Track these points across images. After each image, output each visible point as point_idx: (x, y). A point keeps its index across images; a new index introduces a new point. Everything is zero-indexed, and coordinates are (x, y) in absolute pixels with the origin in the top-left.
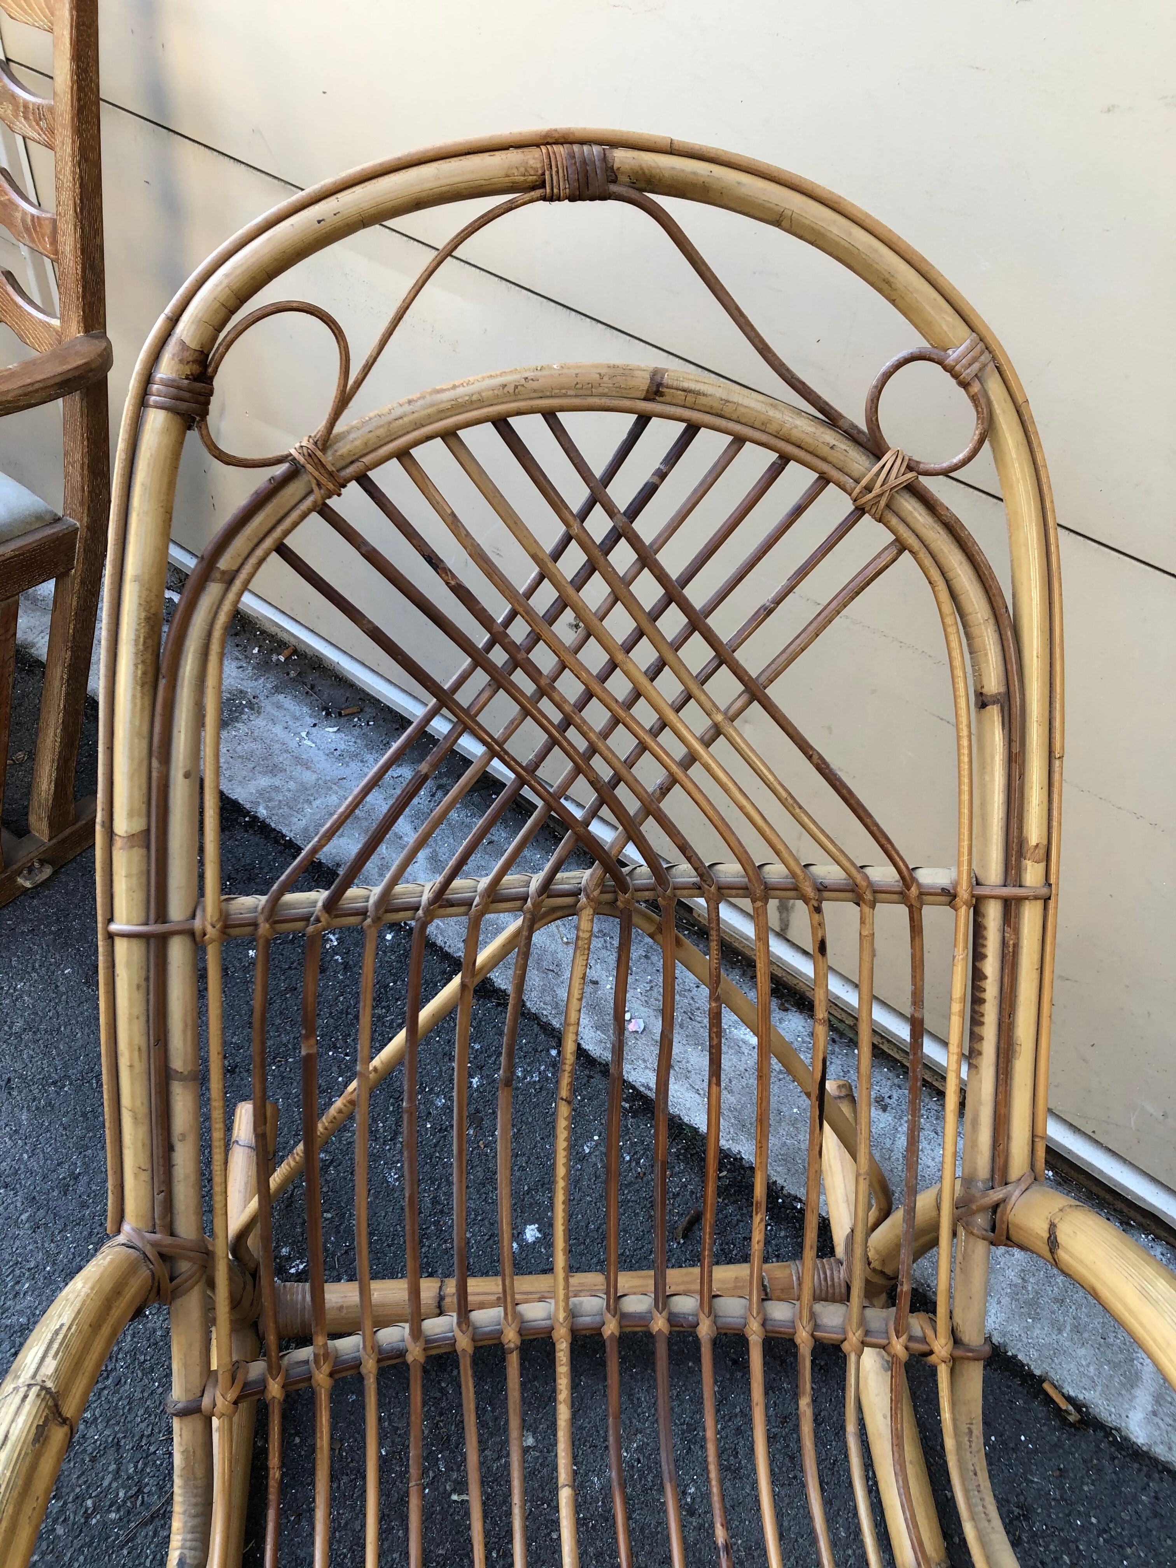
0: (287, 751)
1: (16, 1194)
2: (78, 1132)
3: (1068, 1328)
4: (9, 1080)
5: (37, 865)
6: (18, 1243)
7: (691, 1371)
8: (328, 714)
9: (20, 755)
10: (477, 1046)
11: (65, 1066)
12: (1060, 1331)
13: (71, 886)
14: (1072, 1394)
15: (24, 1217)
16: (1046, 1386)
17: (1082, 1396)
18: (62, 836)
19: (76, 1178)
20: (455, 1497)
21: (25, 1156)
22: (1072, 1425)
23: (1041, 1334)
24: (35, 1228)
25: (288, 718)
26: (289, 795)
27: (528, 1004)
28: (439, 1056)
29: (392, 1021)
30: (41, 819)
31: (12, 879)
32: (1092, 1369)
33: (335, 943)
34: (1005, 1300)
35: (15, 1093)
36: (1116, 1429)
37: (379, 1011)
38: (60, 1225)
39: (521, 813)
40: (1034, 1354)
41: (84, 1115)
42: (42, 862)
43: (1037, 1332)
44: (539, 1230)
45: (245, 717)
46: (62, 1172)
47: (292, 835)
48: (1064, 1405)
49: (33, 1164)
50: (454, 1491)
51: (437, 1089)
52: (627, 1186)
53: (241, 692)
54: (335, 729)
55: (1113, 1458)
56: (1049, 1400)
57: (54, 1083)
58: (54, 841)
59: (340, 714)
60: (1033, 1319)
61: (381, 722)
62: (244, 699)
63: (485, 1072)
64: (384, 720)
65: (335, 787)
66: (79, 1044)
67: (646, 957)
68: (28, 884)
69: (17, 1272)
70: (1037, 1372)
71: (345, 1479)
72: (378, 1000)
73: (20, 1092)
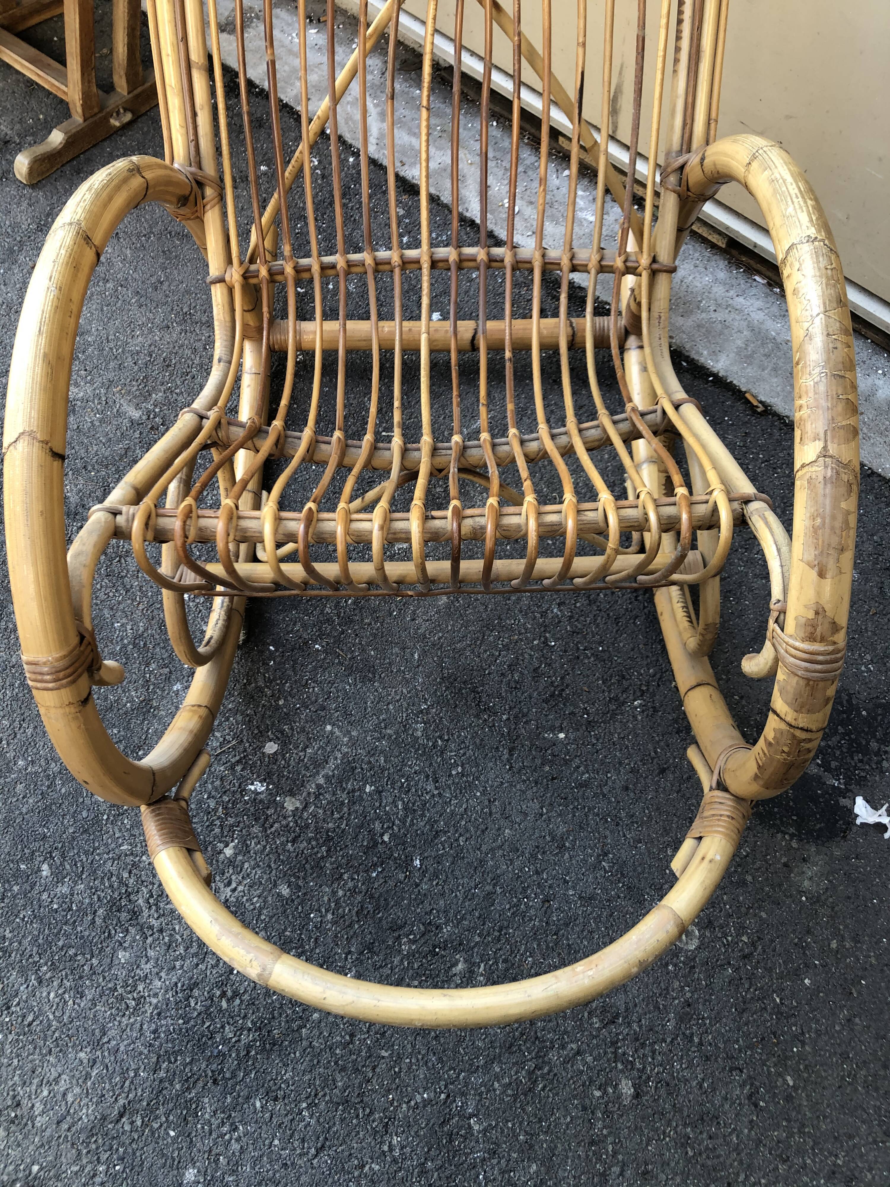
0: (283, 46)
1: (127, 290)
2: (161, 260)
3: (769, 368)
4: (117, 233)
5: (122, 111)
6: (131, 313)
7: (527, 385)
8: (311, 21)
9: (105, 51)
10: (407, 221)
11: (151, 227)
12: (763, 370)
13: (145, 129)
14: (763, 400)
15: (133, 301)
16: (747, 395)
17: (768, 400)
18: (136, 92)
19: (161, 283)
20: (384, 434)
21: (131, 272)
22: (759, 413)
23: (751, 371)
24: (140, 306)
25: (283, 24)
26: (285, 75)
27: (442, 198)
28: (383, 226)
29: (353, 206)
30: (121, 77)
31: (106, 119)
32: (779, 388)
33: (316, 163)
34: (732, 355)
35: (122, 240)
36: (786, 416)
37: (344, 201)
38: (154, 305)
39: (444, 85)
40: (743, 380)
41: (163, 252)
42: (125, 110)
43: (748, 370)
44: (441, 315)
45: (254, 25)
46: (153, 280)
47: (287, 99)
48: (755, 403)
49: (135, 275)
50: (384, 431)
51: (380, 243)
52: (498, 295)
53: (251, 8)
54: (316, 30)
55: (781, 429)
56: (748, 402)
57: (145, 236)
58: (131, 95)
59: (319, 20)
60: (748, 364)
61: (348, 26)
62: (252, 12)
63: (412, 234)
64: (350, 24)
65: (316, 70)
66: (158, 215)
67: (525, 172)
68: (117, 124)
69: (132, 326)
70: (743, 390)
71: (322, 424)
72: (344, 195)
73: (125, 240)
